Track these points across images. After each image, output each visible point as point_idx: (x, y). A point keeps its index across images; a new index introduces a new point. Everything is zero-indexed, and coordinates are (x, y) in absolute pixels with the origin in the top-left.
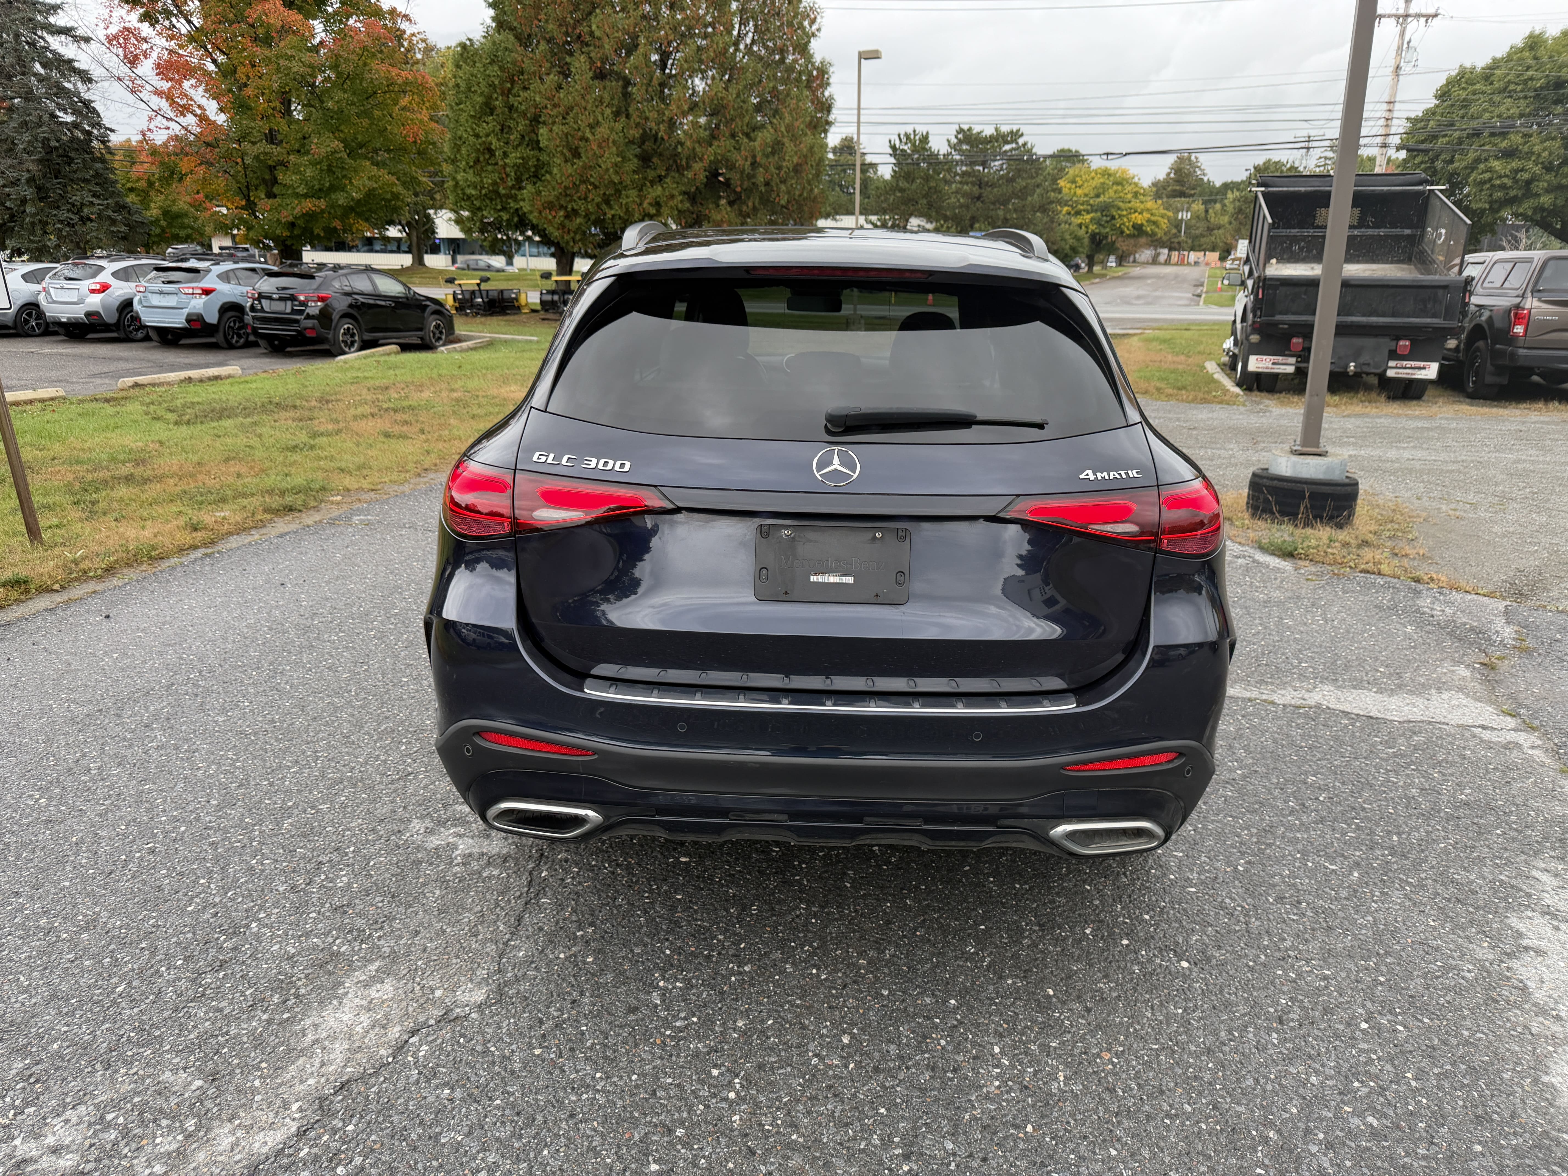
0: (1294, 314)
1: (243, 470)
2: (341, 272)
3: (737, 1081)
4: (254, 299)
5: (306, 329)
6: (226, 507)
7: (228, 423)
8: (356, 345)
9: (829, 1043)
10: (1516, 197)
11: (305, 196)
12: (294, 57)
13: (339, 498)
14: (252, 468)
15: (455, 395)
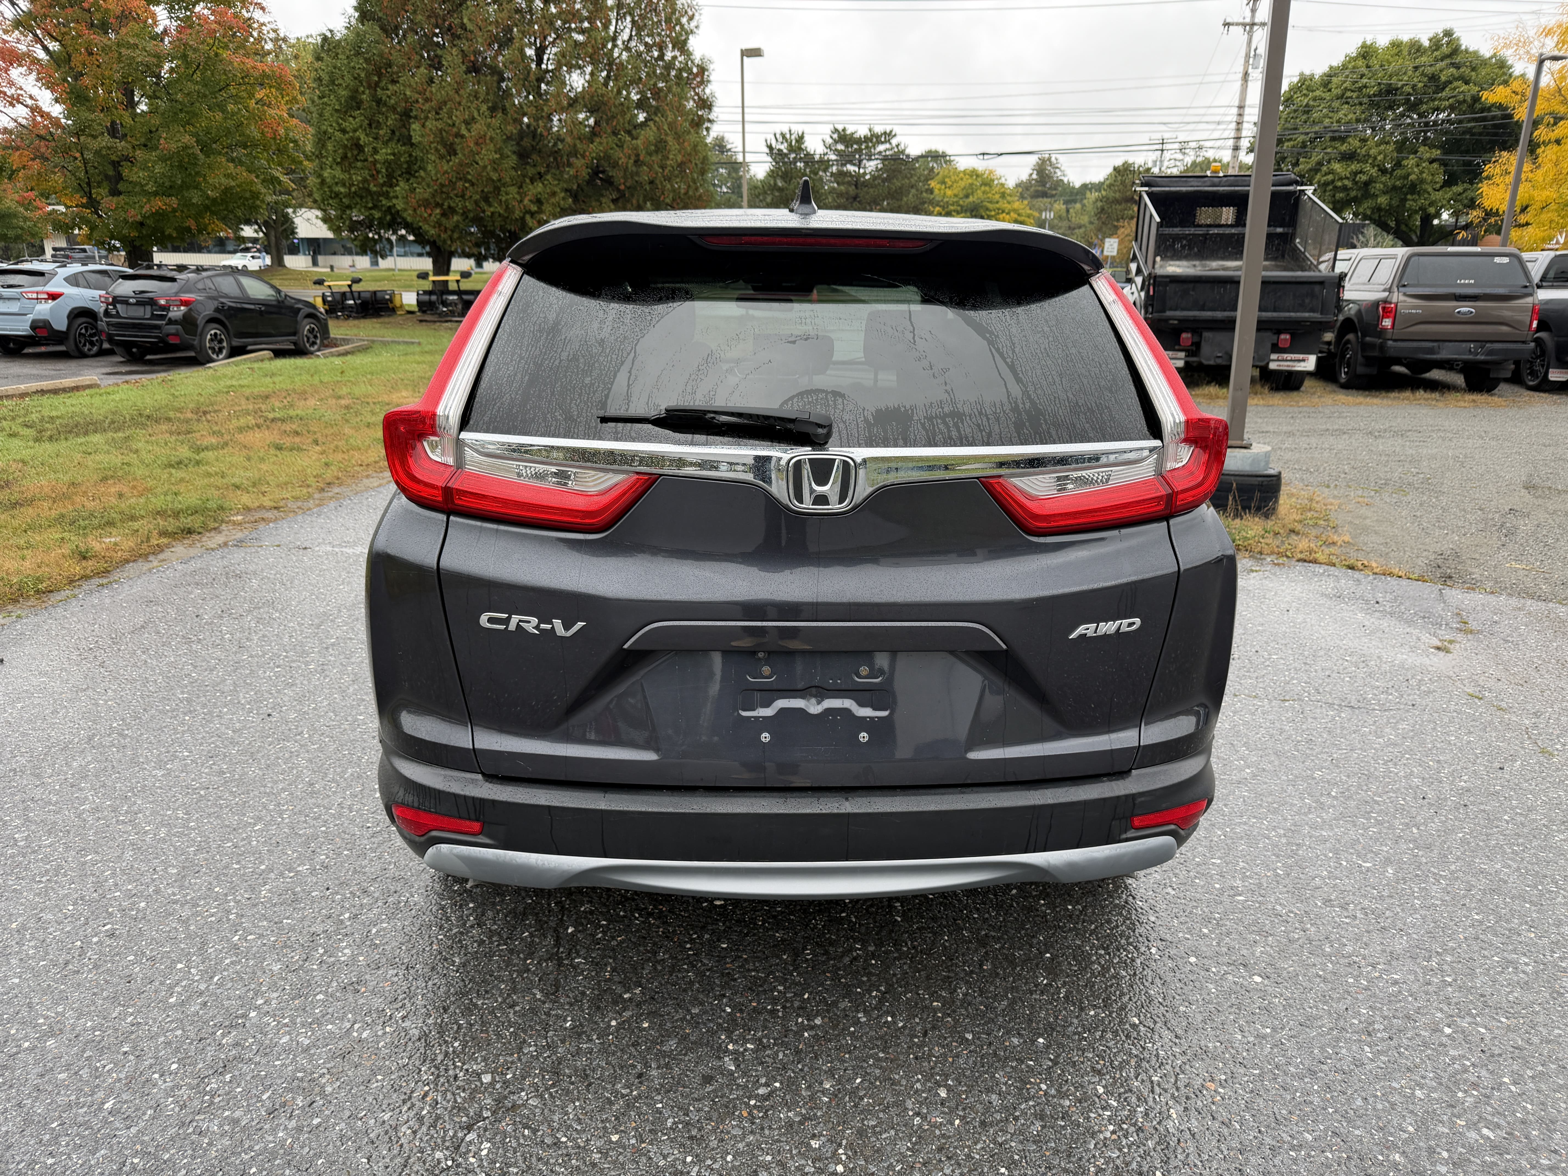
0: (1183, 309)
1: (125, 490)
2: (204, 274)
3: (841, 1151)
4: (108, 304)
5: (168, 335)
6: (114, 532)
7: (96, 438)
8: (224, 352)
9: (926, 1098)
10: (1356, 197)
11: (156, 194)
12: (137, 45)
13: (240, 518)
14: (134, 487)
15: (343, 402)
